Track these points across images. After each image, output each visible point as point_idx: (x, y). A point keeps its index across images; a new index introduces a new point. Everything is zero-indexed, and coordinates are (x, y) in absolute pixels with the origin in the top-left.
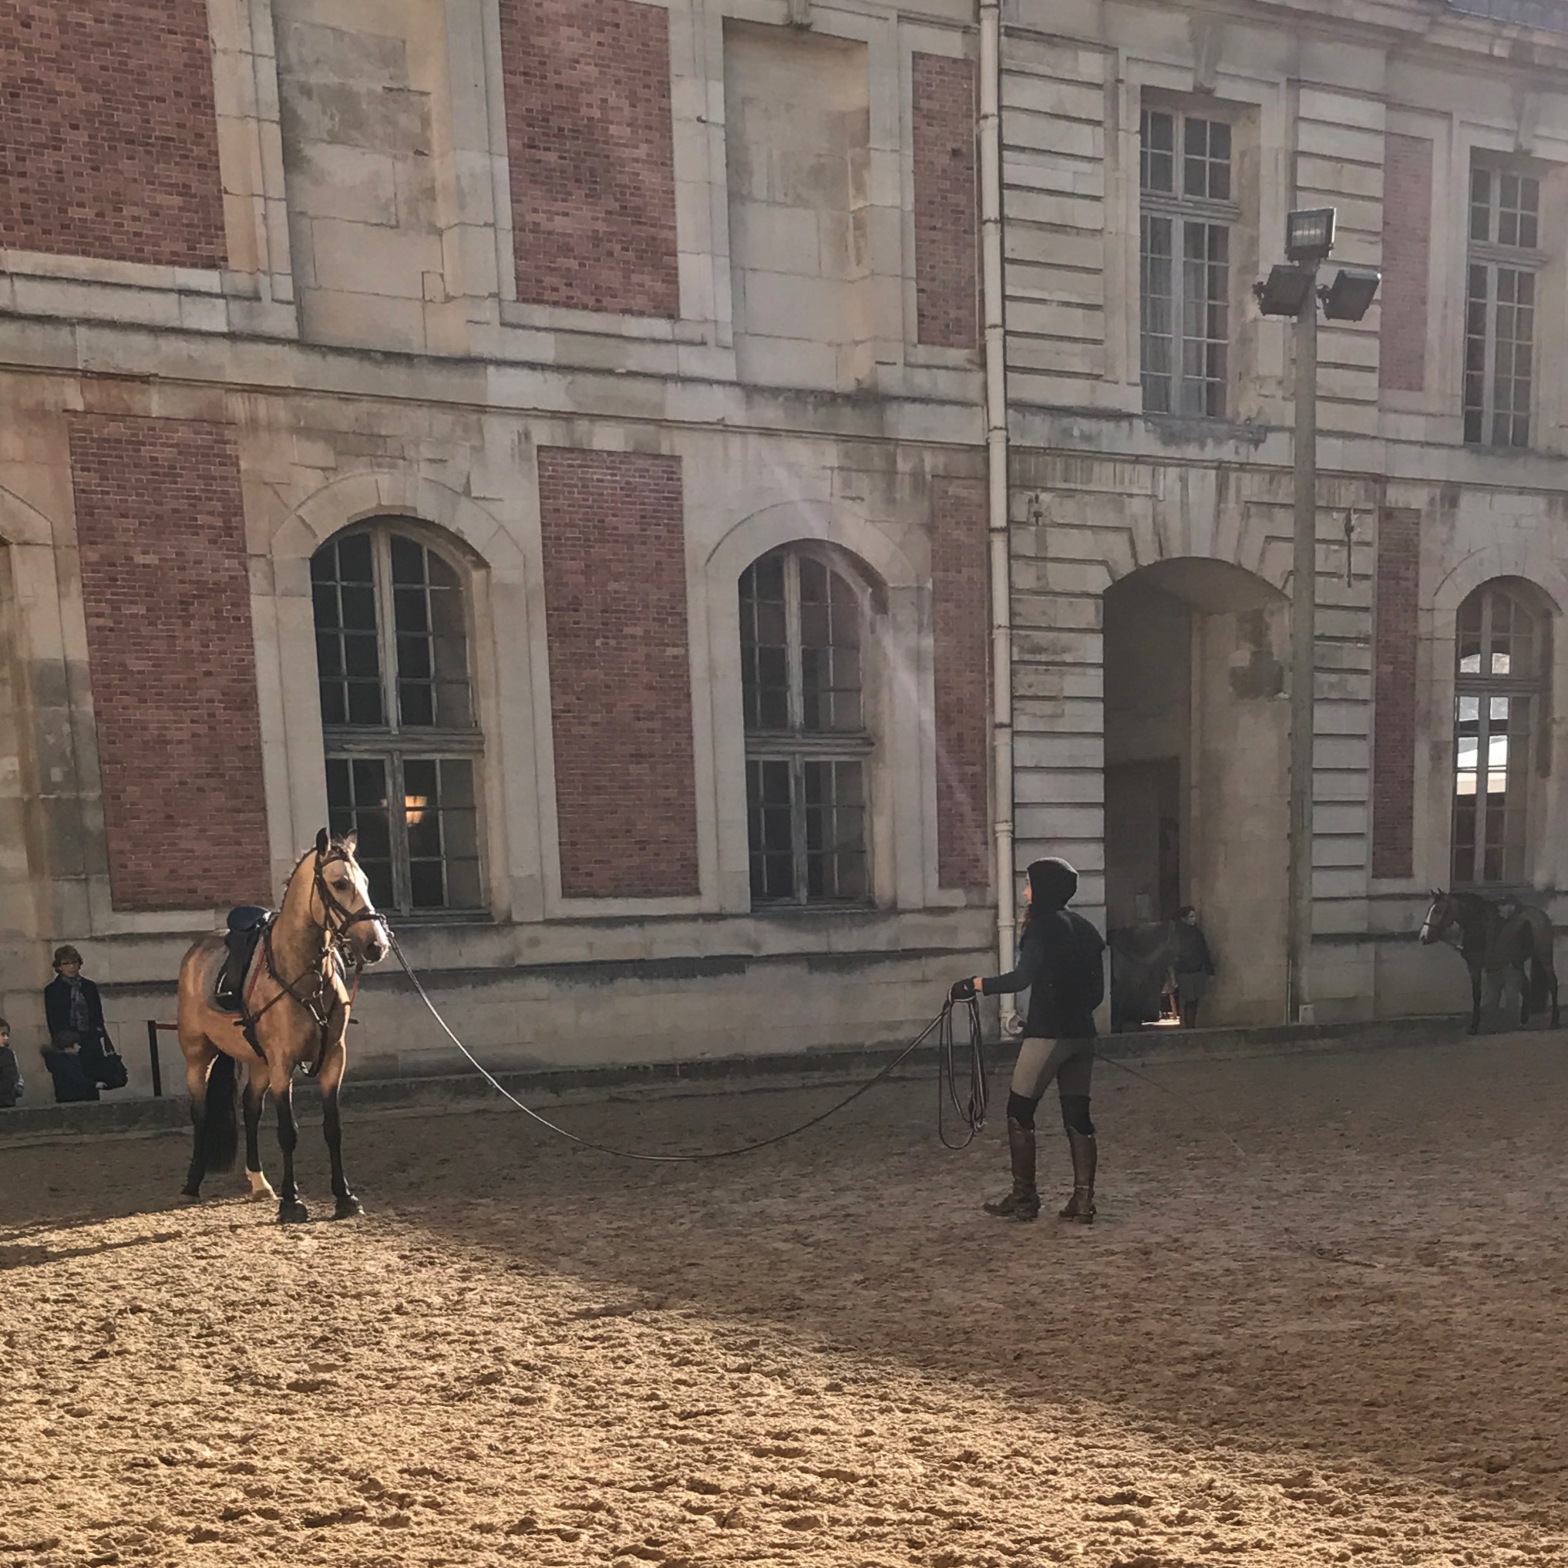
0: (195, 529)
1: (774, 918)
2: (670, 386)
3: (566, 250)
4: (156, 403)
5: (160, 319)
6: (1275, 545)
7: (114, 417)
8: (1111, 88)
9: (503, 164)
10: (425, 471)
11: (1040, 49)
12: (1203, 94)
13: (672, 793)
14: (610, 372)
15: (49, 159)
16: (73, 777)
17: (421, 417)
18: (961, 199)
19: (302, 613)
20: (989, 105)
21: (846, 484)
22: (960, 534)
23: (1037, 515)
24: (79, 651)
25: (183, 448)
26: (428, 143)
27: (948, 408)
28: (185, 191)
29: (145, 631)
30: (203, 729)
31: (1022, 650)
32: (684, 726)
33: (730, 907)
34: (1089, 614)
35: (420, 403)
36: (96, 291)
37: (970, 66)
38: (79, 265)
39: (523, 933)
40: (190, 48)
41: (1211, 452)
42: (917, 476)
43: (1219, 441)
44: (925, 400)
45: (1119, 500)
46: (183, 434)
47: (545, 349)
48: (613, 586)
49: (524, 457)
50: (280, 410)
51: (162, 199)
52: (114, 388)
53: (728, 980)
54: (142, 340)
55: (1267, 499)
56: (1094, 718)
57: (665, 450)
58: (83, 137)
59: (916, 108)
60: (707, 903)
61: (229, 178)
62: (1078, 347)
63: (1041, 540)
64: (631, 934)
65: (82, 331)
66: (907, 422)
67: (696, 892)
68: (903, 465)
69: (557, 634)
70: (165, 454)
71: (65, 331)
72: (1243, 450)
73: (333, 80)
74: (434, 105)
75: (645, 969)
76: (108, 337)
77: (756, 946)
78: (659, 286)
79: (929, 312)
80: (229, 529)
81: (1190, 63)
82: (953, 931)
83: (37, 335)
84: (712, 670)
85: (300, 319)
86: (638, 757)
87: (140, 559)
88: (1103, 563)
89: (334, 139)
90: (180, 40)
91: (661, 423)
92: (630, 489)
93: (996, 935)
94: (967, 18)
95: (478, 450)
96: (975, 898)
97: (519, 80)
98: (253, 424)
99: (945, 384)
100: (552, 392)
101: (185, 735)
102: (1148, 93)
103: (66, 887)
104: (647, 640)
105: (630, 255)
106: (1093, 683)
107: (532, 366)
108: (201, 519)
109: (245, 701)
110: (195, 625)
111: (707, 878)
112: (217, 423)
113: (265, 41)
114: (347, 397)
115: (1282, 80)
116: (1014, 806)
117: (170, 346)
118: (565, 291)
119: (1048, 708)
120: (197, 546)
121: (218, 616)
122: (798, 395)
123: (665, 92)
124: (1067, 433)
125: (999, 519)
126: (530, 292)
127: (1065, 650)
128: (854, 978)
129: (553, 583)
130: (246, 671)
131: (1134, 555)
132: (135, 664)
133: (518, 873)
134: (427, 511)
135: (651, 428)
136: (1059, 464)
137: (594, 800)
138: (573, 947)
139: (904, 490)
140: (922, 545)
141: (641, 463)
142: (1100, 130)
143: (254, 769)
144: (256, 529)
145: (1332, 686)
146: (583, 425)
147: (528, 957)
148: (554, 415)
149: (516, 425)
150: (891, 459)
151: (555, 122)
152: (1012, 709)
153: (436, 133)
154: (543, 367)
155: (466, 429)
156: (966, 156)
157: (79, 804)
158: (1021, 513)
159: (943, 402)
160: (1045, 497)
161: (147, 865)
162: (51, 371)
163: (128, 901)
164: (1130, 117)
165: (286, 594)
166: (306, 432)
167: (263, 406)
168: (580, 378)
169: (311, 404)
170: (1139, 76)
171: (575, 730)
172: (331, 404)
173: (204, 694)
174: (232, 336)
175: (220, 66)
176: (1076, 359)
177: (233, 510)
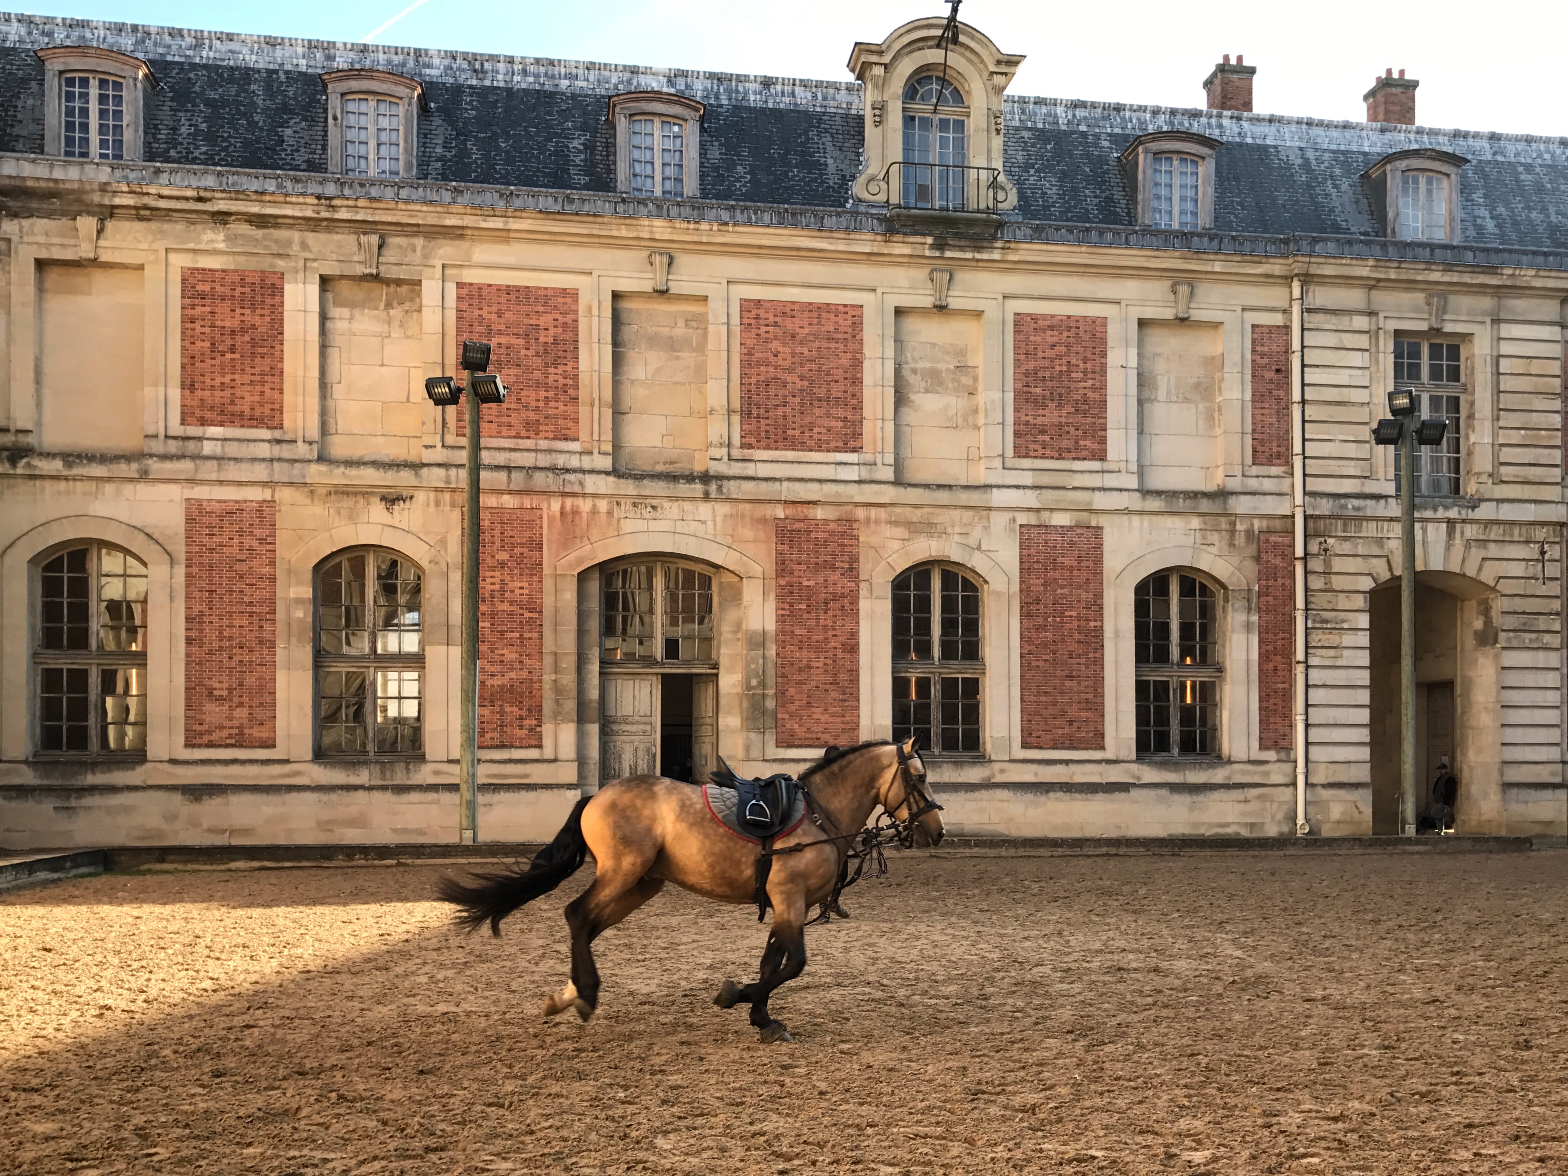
0: (834, 569)
1: (1151, 763)
2: (1097, 493)
3: (1043, 432)
4: (820, 513)
5: (825, 476)
6: (1488, 563)
7: (799, 520)
8: (1373, 334)
9: (1010, 396)
10: (957, 538)
11: (1328, 317)
12: (1436, 331)
13: (1090, 696)
14: (1064, 488)
15: (780, 411)
16: (763, 684)
17: (956, 514)
18: (1282, 393)
19: (886, 607)
20: (1296, 345)
21: (1204, 538)
22: (1278, 561)
23: (1326, 550)
24: (771, 626)
25: (832, 533)
26: (976, 389)
27: (1269, 498)
28: (845, 419)
29: (805, 616)
30: (829, 661)
31: (1314, 621)
32: (1099, 662)
33: (1123, 756)
34: (1360, 602)
35: (956, 507)
36: (796, 466)
37: (1287, 329)
38: (790, 455)
39: (996, 766)
40: (854, 359)
41: (1441, 513)
42: (1249, 533)
43: (1446, 508)
44: (1253, 494)
45: (1380, 541)
46: (832, 526)
47: (1028, 479)
48: (1059, 591)
49: (1012, 530)
50: (882, 513)
51: (833, 424)
52: (800, 508)
53: (1117, 795)
54: (815, 486)
55: (1482, 537)
56: (1364, 658)
57: (1093, 524)
58: (797, 400)
59: (1254, 351)
60: (1109, 754)
61: (867, 412)
62: (1353, 463)
63: (1327, 563)
64: (1060, 769)
65: (785, 484)
66: (1241, 505)
67: (1103, 748)
68: (1239, 527)
69: (1026, 614)
70: (821, 535)
71: (777, 484)
72: (1464, 512)
73: (928, 365)
74: (981, 372)
75: (1068, 788)
76: (798, 486)
77: (1138, 778)
78: (1096, 446)
79: (1259, 448)
80: (851, 569)
81: (1426, 316)
82: (1267, 774)
83: (764, 486)
84: (1117, 633)
85: (896, 472)
86: (1070, 677)
87: (805, 583)
88: (1370, 574)
89: (927, 391)
90: (850, 356)
91: (1091, 511)
92: (1072, 544)
93: (1296, 777)
94: (1286, 305)
95: (986, 528)
96: (1283, 755)
97: (1022, 357)
98: (868, 521)
99: (1268, 485)
100: (1030, 499)
101: (820, 664)
102: (1398, 333)
103: (753, 736)
104: (1079, 618)
105: (1080, 432)
106: (1364, 639)
107: (1017, 487)
108: (838, 564)
109: (853, 648)
110: (830, 613)
111: (1109, 740)
112: (850, 521)
113: (890, 352)
114: (916, 506)
115: (1488, 320)
116: (1307, 706)
117: (828, 488)
118: (1041, 452)
119: (1332, 653)
120: (835, 577)
121: (842, 608)
122: (1173, 494)
123: (1104, 355)
124: (1344, 507)
125: (1299, 552)
126: (1020, 452)
127: (1343, 621)
128: (1200, 798)
129: (1025, 589)
130: (854, 635)
131: (1390, 569)
132: (797, 631)
133: (995, 735)
134: (956, 557)
135: (1086, 514)
136: (1340, 523)
137: (1043, 699)
138: (1027, 774)
139: (1240, 540)
140: (1251, 568)
141: (1079, 531)
142: (1367, 354)
143: (855, 680)
144: (865, 568)
145: (1531, 640)
146: (1045, 515)
147: (999, 779)
148: (1030, 510)
149: (1009, 515)
150: (1234, 524)
151: (1040, 374)
152: (1307, 653)
153: (981, 386)
154: (1024, 487)
155: (981, 518)
156: (1283, 372)
157: (764, 696)
158: (1314, 548)
159: (1265, 494)
160: (1331, 541)
161: (796, 726)
162: (770, 501)
163: (781, 743)
164: (1387, 345)
165: (877, 598)
166: (896, 523)
167: (873, 512)
168: (1044, 491)
169: (898, 510)
170: (1393, 325)
171: (1034, 664)
172: (908, 510)
173: (832, 644)
174: (860, 482)
175: (867, 365)
176: (1351, 469)
177: (854, 560)
